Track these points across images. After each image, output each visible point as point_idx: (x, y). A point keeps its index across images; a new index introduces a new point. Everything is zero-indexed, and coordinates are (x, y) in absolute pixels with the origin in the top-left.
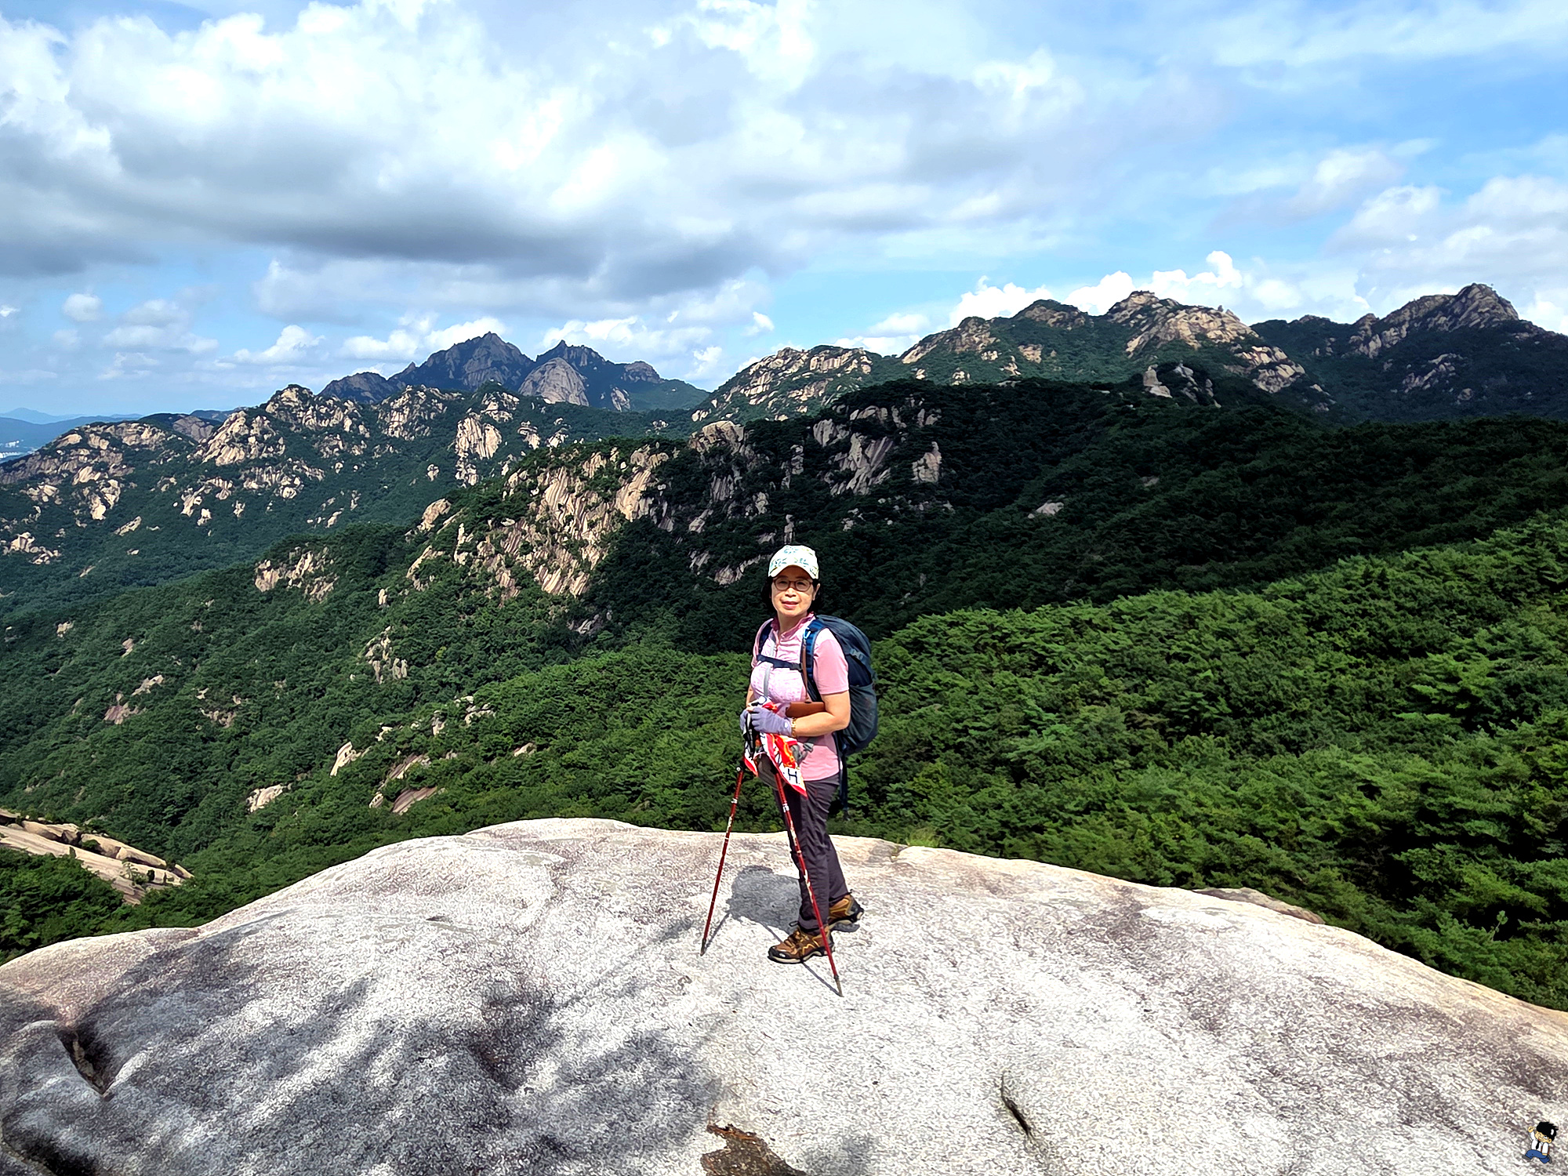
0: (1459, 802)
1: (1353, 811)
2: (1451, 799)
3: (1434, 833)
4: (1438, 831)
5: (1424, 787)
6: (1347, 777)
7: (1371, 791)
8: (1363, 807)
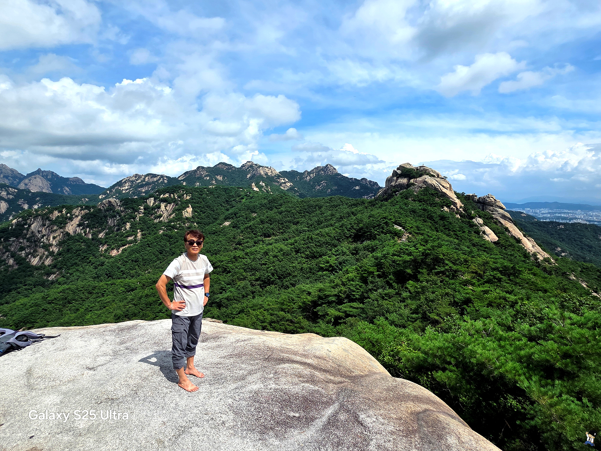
0: (327, 293)
1: (305, 300)
2: (325, 292)
3: (322, 302)
4: (323, 302)
5: (320, 290)
6: (304, 291)
7: (309, 294)
8: (307, 298)
